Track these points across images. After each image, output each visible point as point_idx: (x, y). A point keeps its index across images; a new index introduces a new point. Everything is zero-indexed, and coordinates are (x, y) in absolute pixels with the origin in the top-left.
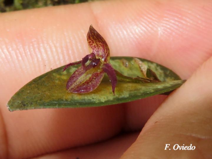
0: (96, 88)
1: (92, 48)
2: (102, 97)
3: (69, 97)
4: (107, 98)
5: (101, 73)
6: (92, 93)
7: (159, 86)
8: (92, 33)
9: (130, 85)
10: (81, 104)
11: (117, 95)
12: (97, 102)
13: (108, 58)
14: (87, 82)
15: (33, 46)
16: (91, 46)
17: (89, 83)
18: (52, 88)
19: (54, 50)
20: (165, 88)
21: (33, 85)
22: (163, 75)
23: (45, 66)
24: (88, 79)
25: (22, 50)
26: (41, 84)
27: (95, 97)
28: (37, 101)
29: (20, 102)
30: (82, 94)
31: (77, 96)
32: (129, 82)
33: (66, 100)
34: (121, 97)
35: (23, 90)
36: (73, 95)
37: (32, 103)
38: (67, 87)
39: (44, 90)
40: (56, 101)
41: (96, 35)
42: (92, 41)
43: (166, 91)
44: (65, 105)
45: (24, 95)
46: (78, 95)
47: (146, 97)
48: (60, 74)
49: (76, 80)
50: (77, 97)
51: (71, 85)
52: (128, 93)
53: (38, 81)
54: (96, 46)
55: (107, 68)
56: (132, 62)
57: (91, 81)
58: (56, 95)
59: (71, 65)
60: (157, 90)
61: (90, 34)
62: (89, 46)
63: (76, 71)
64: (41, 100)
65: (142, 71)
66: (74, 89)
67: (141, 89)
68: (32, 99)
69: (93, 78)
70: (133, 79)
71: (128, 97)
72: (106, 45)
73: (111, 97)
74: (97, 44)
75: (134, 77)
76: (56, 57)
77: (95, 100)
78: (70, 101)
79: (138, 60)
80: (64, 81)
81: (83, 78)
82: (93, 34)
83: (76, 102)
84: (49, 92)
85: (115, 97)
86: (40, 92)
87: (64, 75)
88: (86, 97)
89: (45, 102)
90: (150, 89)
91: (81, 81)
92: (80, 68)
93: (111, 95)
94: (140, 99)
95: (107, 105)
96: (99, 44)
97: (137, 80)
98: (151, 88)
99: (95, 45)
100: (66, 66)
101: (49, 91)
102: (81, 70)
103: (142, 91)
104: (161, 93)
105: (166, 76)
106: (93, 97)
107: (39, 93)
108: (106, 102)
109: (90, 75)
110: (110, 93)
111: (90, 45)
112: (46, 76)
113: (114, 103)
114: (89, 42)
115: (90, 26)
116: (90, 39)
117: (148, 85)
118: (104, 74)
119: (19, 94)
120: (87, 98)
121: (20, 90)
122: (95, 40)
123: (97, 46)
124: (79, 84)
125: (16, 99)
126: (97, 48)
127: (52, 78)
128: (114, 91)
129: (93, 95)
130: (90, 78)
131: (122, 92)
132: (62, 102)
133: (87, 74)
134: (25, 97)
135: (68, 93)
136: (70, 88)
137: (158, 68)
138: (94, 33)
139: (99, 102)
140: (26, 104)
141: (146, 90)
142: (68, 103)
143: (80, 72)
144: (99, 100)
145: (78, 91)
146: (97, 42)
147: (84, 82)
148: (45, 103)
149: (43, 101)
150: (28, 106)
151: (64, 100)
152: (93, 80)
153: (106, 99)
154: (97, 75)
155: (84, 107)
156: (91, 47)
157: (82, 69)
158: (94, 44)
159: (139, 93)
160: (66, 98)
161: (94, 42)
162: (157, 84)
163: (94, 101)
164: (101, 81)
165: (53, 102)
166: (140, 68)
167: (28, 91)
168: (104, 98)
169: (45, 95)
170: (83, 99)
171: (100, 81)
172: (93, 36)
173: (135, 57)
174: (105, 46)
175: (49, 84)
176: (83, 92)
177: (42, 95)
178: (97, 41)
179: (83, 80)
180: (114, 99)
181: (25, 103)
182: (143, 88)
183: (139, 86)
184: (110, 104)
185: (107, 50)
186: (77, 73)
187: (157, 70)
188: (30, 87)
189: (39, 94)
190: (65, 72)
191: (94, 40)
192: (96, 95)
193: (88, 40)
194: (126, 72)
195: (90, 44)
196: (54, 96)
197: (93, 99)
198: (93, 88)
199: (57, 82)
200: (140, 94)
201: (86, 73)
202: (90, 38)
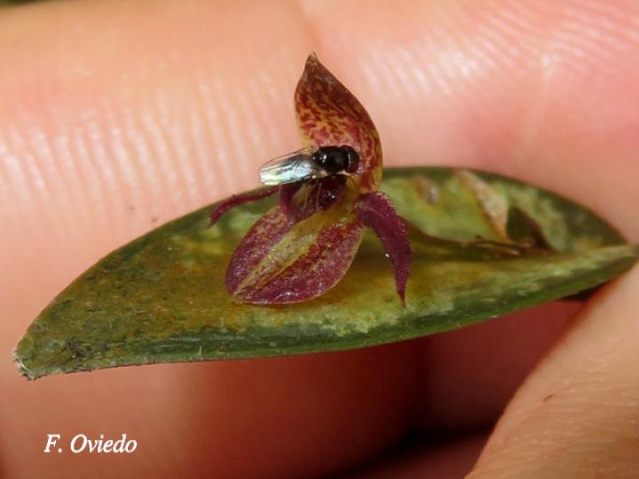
0: (337, 282)
1: (312, 137)
2: (359, 314)
3: (240, 319)
4: (377, 318)
5: (351, 227)
6: (322, 301)
7: (559, 270)
8: (314, 85)
9: (453, 267)
10: (284, 341)
11: (411, 308)
12: (342, 333)
13: (377, 174)
14: (302, 264)
15: (86, 136)
16: (309, 131)
17: (309, 265)
18: (173, 290)
19: (162, 148)
20: (580, 275)
21: (103, 282)
22: (562, 229)
23: (132, 209)
24: (304, 250)
25: (45, 151)
26: (134, 276)
27: (333, 318)
28: (125, 337)
29: (62, 344)
30: (287, 306)
31: (269, 314)
32: (447, 258)
33: (232, 331)
34: (425, 313)
35: (69, 301)
36: (254, 309)
37: (108, 345)
38: (232, 282)
39: (145, 297)
40: (193, 335)
41: (331, 89)
42: (314, 112)
43: (583, 286)
44: (228, 347)
45: (73, 316)
46: (274, 310)
47: (516, 308)
48: (199, 239)
49: (261, 257)
50: (269, 320)
51: (245, 274)
52: (449, 298)
53: (120, 264)
54: (329, 128)
55: (372, 209)
56: (452, 186)
57: (315, 260)
58: (193, 312)
59: (237, 201)
60: (551, 284)
61: (309, 90)
62: (303, 131)
63: (259, 223)
64: (137, 333)
65: (487, 217)
66: (257, 288)
67: (492, 281)
68: (104, 330)
69: (323, 248)
70: (464, 245)
71: (449, 312)
72: (369, 125)
73: (390, 316)
74: (330, 124)
75: (464, 240)
76: (172, 177)
77: (333, 327)
78: (245, 334)
79: (472, 178)
80: (216, 260)
81: (287, 248)
82: (319, 87)
83: (266, 335)
84: (164, 302)
85: (405, 312)
86: (131, 305)
87: (214, 240)
88: (302, 318)
89: (154, 341)
90: (525, 280)
91: (281, 261)
92: (272, 211)
93: (391, 305)
94: (495, 316)
95: (380, 342)
96: (341, 121)
97: (475, 252)
98: (529, 276)
99: (324, 129)
100: (221, 207)
101: (165, 299)
102: (277, 220)
103: (498, 291)
104: (567, 294)
105: (574, 231)
106: (327, 316)
107: (129, 309)
108: (373, 332)
109: (311, 239)
110: (388, 300)
111: (307, 127)
112: (149, 247)
113: (404, 337)
114: (304, 118)
115: (309, 58)
116: (307, 107)
117: (517, 265)
118: (364, 233)
119: (55, 314)
120: (307, 319)
121: (58, 298)
122: (327, 108)
123: (332, 131)
124: (275, 272)
125: (45, 333)
126: (331, 136)
127: (170, 252)
128: (401, 293)
129: (325, 308)
130: (312, 248)
131: (429, 295)
132: (217, 337)
133: (301, 234)
134: (79, 324)
135: (233, 303)
136: (241, 286)
137: (546, 205)
138: (325, 85)
139: (349, 331)
140: (85, 349)
141: (513, 286)
142: (240, 342)
143: (274, 226)
144: (348, 327)
145: (270, 296)
146: (333, 115)
147: (290, 264)
148: (156, 344)
149: (148, 336)
150: (91, 357)
151: (224, 331)
152: (324, 254)
153: (374, 324)
154: (336, 237)
155: (296, 351)
156: (310, 134)
157: (282, 215)
158: (320, 125)
159: (488, 297)
160: (230, 323)
161: (322, 116)
162: (550, 262)
163: (330, 330)
164: (353, 258)
165: (184, 339)
166: (480, 204)
167: (89, 304)
168: (368, 320)
169: (150, 315)
170: (291, 326)
171: (349, 258)
172: (318, 96)
173: (462, 169)
174: (361, 130)
175: (163, 274)
176: (291, 298)
177: (139, 314)
178: (332, 111)
179: (285, 255)
180: (403, 320)
181: (82, 347)
182: (503, 279)
183: (485, 272)
184: (389, 339)
185: (369, 145)
186: (261, 230)
187: (539, 210)
188: (92, 289)
189: (130, 314)
190: (214, 231)
191: (324, 108)
192: (335, 308)
193: (298, 110)
194: (432, 223)
195: (306, 123)
196: (184, 318)
197: (327, 322)
198: (327, 283)
199: (189, 265)
200: (491, 300)
201: (297, 231)
202: (308, 102)
